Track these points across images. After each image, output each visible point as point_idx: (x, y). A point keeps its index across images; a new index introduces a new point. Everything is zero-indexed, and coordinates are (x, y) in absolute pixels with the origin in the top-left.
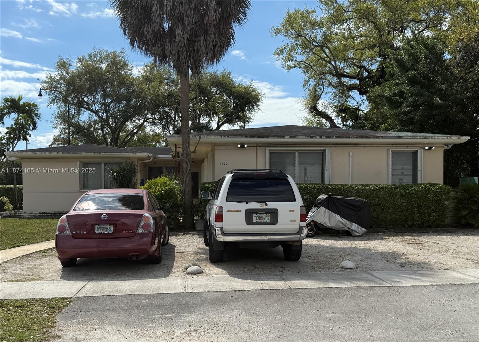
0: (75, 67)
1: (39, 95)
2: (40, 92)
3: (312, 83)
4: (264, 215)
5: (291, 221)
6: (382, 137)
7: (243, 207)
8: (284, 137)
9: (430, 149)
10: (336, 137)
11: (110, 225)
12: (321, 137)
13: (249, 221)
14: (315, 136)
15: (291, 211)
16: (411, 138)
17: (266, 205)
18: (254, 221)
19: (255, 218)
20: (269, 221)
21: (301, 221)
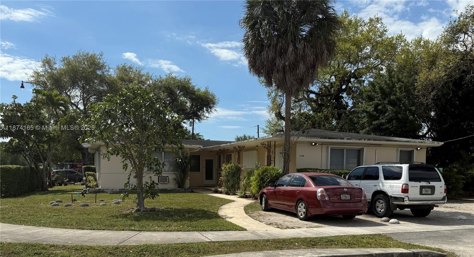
1: (21, 87)
2: (22, 84)
4: (428, 189)
5: (440, 193)
7: (419, 184)
11: (348, 194)
13: (421, 193)
15: (441, 187)
17: (429, 183)
18: (423, 193)
19: (424, 191)
20: (430, 193)
21: (444, 193)
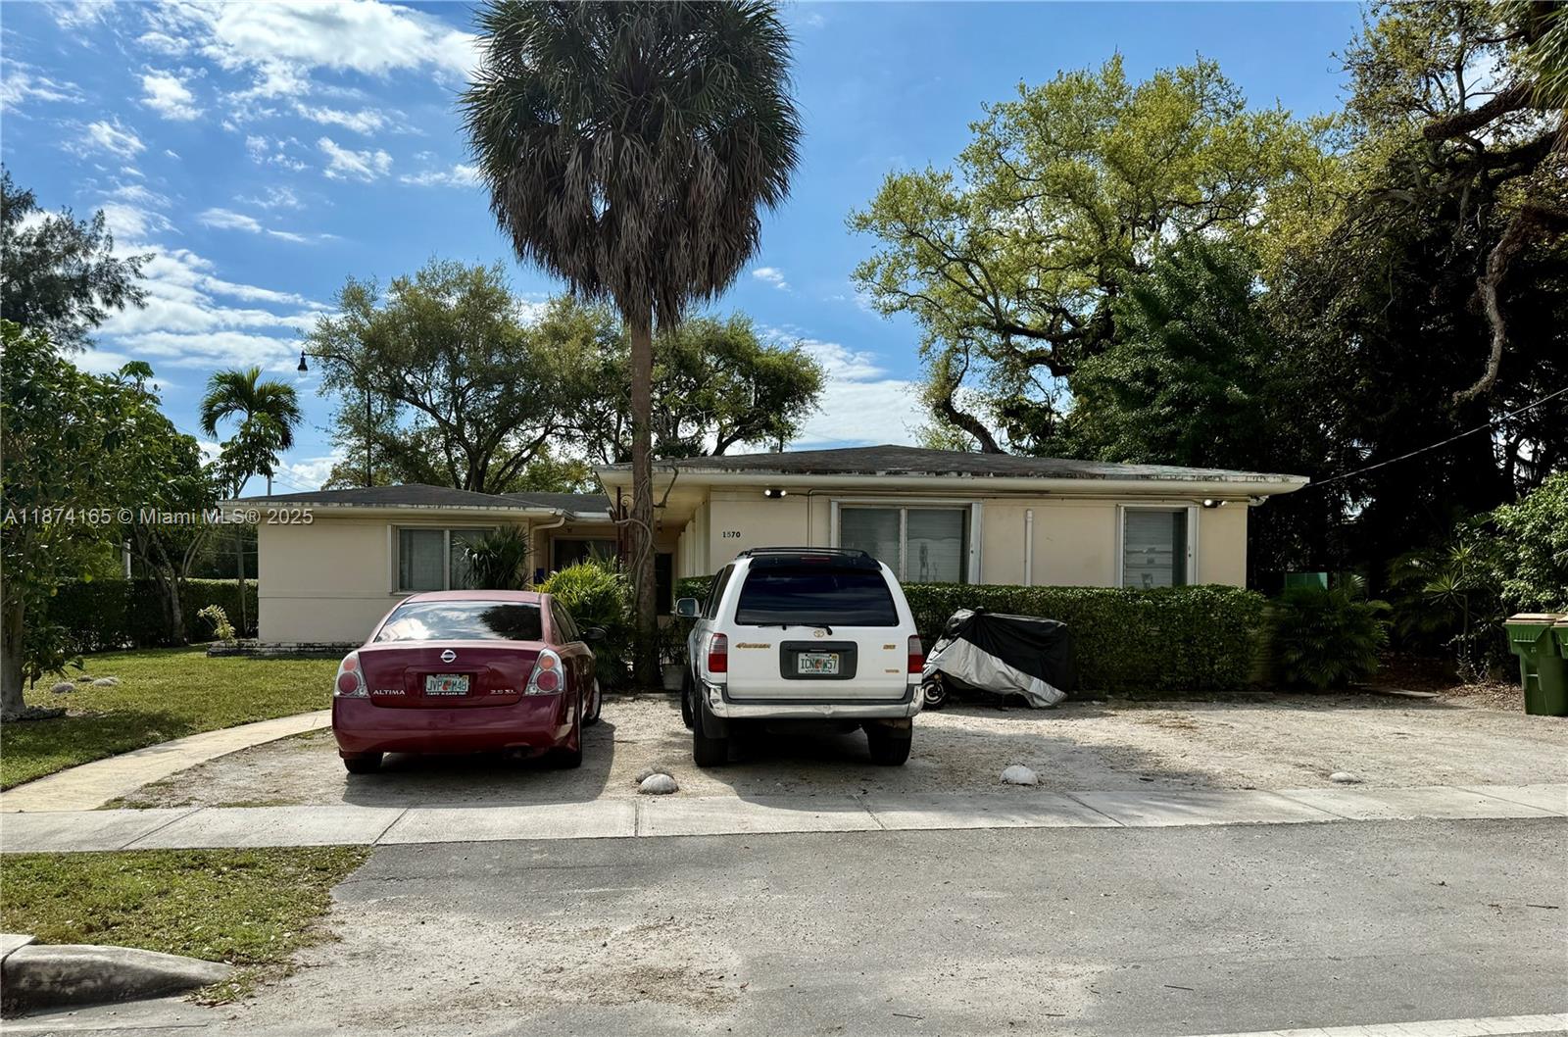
0: (386, 301)
1: (299, 368)
2: (303, 360)
3: (941, 346)
4: (825, 657)
5: (888, 671)
6: (1104, 477)
7: (776, 636)
8: (873, 473)
9: (1215, 505)
10: (995, 475)
11: (461, 675)
12: (960, 474)
13: (788, 670)
14: (946, 473)
15: (887, 647)
16: (1171, 480)
17: (830, 633)
18: (801, 671)
19: (803, 662)
20: (835, 671)
21: (910, 671)
